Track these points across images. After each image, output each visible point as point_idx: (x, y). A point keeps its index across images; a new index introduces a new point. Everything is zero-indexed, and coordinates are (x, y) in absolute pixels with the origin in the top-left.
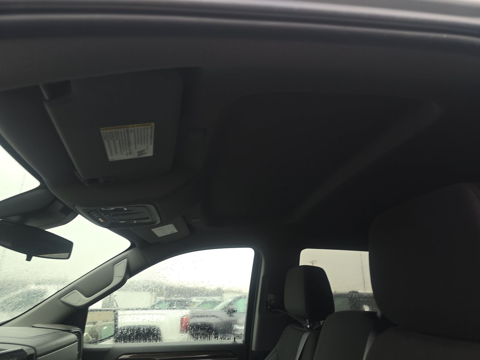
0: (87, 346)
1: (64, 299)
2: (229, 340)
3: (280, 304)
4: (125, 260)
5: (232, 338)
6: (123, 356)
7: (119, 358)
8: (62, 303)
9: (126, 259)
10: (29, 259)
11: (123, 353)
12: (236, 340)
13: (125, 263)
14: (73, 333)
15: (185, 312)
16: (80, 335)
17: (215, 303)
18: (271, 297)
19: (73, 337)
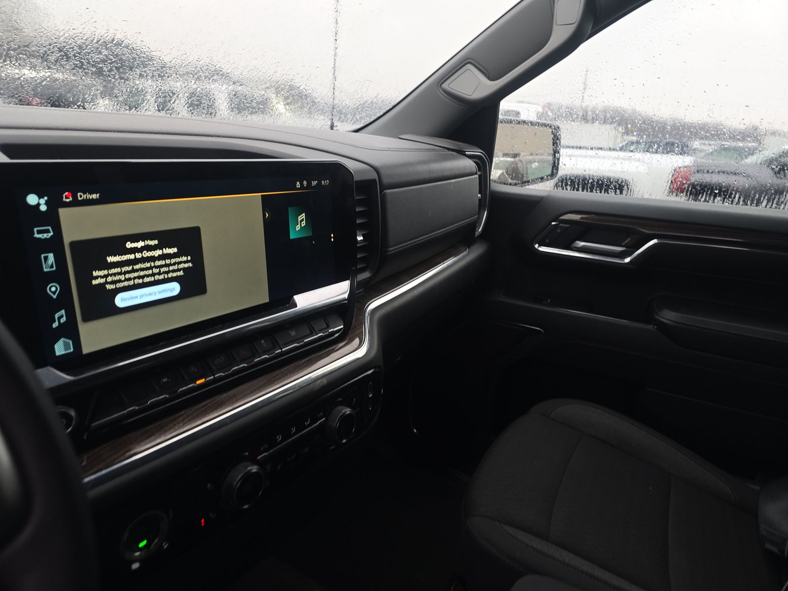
1: (449, 86)
6: (569, 215)
7: (561, 218)
8: (446, 95)
14: (470, 157)
17: (742, 153)
19: (468, 164)
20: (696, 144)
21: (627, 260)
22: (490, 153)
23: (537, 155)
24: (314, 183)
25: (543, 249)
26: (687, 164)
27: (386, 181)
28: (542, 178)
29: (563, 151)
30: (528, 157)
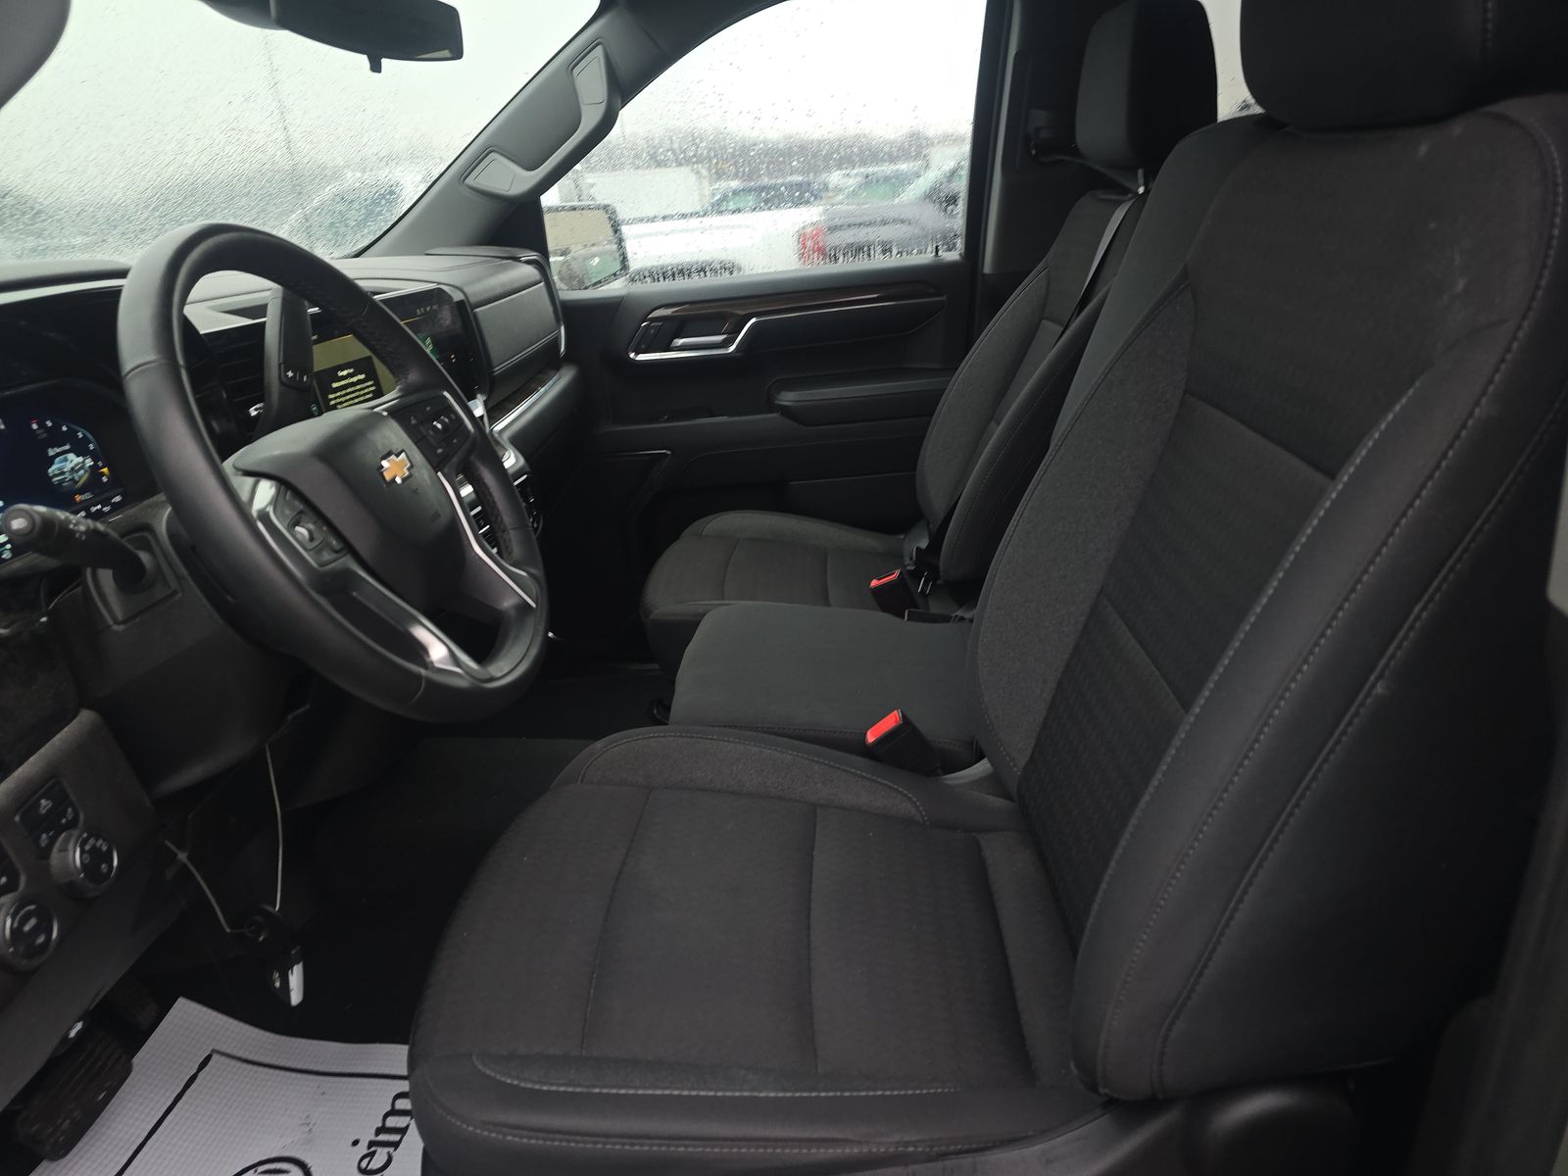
0: (567, 294)
1: (475, 182)
2: (923, 256)
3: (1064, 140)
4: (599, 51)
5: (929, 249)
7: (651, 316)
8: (474, 193)
9: (599, 48)
10: (376, 67)
11: (659, 304)
12: (940, 253)
13: (599, 60)
14: (528, 262)
15: (810, 215)
16: (543, 267)
17: (900, 181)
18: (1040, 118)
19: (529, 271)
20: (835, 178)
21: (732, 348)
22: (545, 253)
23: (593, 245)
24: (428, 309)
25: (642, 357)
26: (815, 219)
27: (473, 300)
28: (615, 275)
29: (624, 229)
30: (582, 251)
